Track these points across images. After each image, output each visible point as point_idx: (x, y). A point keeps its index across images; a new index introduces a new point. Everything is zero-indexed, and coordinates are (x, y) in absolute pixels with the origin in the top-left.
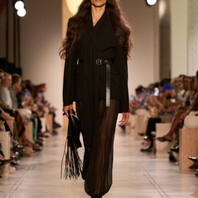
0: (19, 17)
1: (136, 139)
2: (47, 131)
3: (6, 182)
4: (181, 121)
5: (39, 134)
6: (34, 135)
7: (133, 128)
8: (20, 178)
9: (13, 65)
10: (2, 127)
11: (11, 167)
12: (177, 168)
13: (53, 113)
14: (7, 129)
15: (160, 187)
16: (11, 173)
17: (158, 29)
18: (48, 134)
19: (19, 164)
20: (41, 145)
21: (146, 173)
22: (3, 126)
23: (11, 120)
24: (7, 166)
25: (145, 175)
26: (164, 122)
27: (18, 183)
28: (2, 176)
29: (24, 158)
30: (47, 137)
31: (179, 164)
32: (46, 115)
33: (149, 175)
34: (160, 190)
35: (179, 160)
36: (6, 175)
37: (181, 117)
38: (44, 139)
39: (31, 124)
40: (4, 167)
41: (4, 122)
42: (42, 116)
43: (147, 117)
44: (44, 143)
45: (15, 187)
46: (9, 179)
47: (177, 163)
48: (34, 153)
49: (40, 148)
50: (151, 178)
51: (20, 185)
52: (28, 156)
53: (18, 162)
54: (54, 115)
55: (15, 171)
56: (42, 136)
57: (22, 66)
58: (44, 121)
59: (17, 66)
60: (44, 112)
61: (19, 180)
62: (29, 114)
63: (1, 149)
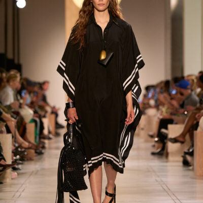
0: (18, 8)
1: (146, 141)
2: (50, 132)
3: (8, 189)
5: (42, 136)
6: (36, 138)
7: (142, 129)
9: (13, 60)
10: (3, 129)
11: (12, 172)
12: (190, 173)
13: (55, 113)
15: (174, 194)
16: (12, 179)
17: (169, 21)
18: (51, 136)
19: (21, 168)
20: (43, 147)
21: (157, 179)
22: (4, 128)
24: (9, 171)
25: (157, 181)
26: (176, 124)
27: (21, 190)
28: (3, 182)
29: (26, 163)
30: (49, 139)
31: (193, 170)
32: (48, 115)
33: (162, 181)
34: (174, 198)
35: (193, 165)
36: (8, 180)
38: (46, 141)
39: (33, 124)
40: (5, 173)
41: (5, 123)
42: (44, 117)
44: (47, 145)
45: (18, 194)
46: (11, 185)
47: (191, 168)
48: (36, 156)
49: (43, 151)
50: (164, 184)
51: (23, 191)
52: (30, 159)
53: (20, 166)
54: (57, 115)
55: (17, 176)
56: (45, 138)
57: (22, 62)
58: (46, 121)
59: (16, 61)
60: (46, 112)
61: (21, 186)
62: (31, 114)
63: (2, 153)
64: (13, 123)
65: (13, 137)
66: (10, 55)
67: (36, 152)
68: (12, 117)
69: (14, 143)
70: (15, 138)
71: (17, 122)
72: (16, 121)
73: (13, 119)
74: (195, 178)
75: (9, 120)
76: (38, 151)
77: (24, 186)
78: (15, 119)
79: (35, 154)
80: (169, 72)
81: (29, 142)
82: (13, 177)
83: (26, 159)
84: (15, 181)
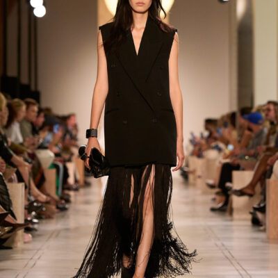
0: (35, 17)
1: (204, 193)
2: (76, 181)
3: (18, 256)
4: (268, 168)
5: (66, 186)
6: (57, 188)
7: (199, 177)
8: (38, 250)
9: (28, 86)
10: (13, 177)
11: (25, 234)
12: (262, 235)
14: (20, 179)
15: (238, 263)
16: (25, 243)
17: (235, 35)
19: (37, 229)
20: (68, 201)
21: (219, 243)
22: (15, 175)
23: (25, 166)
24: (20, 232)
25: (217, 246)
26: (244, 170)
27: (37, 257)
28: (13, 246)
29: (44, 221)
30: (76, 190)
31: (264, 230)
32: (74, 158)
33: (223, 245)
34: (239, 267)
35: (265, 224)
36: (19, 245)
37: (269, 162)
38: (72, 193)
39: (54, 171)
40: (16, 234)
41: (15, 169)
42: (69, 160)
43: (220, 162)
44: (72, 199)
45: (31, 263)
46: (23, 251)
47: (262, 228)
48: (58, 213)
49: (67, 206)
50: (226, 249)
51: (39, 258)
52: (49, 217)
55: (31, 239)
56: (69, 188)
57: (40, 88)
58: (71, 167)
59: (33, 88)
60: (72, 154)
61: (36, 253)
62: (51, 157)
63: (11, 209)
64: (26, 169)
65: (26, 187)
66: (24, 80)
67: (58, 208)
68: (26, 160)
69: (28, 196)
70: (30, 189)
71: (33, 168)
72: (30, 166)
73: (27, 164)
74: (268, 242)
75: (21, 165)
76: (61, 206)
77: (39, 252)
78: (30, 163)
79: (56, 210)
80: (235, 101)
81: (48, 195)
82: (26, 240)
83: (43, 217)
84: (30, 246)
